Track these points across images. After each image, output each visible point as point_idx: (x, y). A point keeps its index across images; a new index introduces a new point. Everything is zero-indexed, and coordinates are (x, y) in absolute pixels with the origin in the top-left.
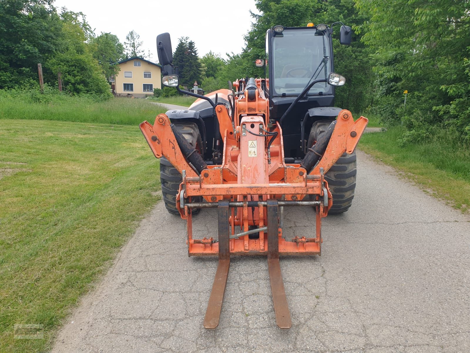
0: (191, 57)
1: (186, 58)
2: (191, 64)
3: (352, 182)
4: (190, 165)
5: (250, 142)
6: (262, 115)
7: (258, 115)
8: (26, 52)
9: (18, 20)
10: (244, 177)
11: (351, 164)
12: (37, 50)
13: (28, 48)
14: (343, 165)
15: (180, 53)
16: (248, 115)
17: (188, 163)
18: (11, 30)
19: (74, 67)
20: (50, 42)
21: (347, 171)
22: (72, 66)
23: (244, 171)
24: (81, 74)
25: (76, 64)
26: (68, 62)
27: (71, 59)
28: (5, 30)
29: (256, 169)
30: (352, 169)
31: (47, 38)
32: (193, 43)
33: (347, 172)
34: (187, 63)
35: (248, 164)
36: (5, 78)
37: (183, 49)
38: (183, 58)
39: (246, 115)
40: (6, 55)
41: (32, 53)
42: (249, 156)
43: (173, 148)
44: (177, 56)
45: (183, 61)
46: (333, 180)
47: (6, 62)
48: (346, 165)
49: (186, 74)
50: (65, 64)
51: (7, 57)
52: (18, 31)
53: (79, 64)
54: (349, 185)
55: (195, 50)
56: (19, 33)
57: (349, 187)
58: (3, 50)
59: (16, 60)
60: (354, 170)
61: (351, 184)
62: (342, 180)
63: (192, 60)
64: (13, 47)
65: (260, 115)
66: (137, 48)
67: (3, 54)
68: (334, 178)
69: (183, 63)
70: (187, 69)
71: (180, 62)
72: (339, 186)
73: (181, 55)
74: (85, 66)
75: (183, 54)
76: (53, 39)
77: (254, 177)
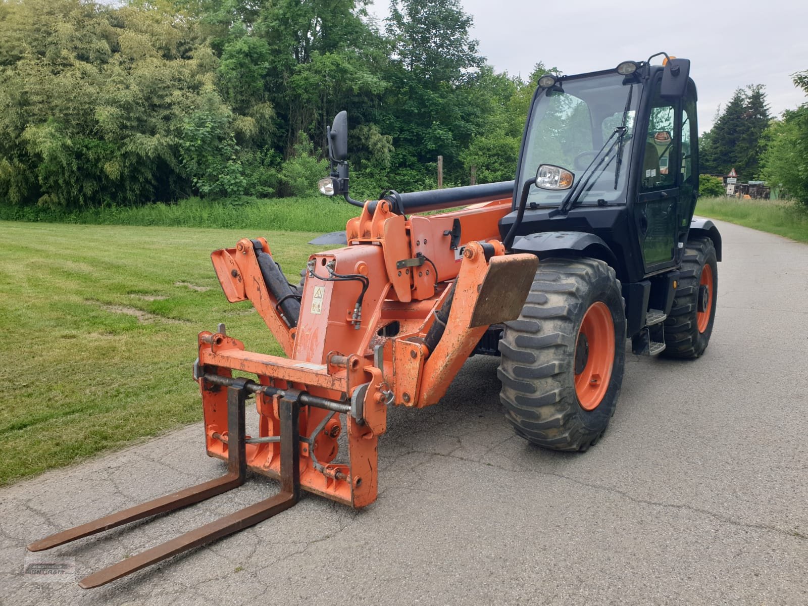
0: (753, 123)
1: (744, 125)
2: (753, 136)
3: (548, 388)
4: (281, 318)
5: (317, 288)
6: (379, 244)
7: (373, 243)
8: (437, 139)
9: (432, 96)
10: (300, 346)
11: (546, 351)
12: (450, 135)
13: (438, 133)
14: (528, 351)
15: (732, 117)
16: (362, 243)
17: (278, 314)
18: (423, 110)
19: (496, 157)
20: (471, 122)
21: (536, 364)
22: (494, 155)
23: (301, 337)
24: (505, 168)
25: (500, 152)
26: (489, 150)
27: (494, 145)
28: (416, 111)
29: (315, 336)
30: (548, 362)
31: (466, 118)
32: (762, 95)
33: (535, 366)
34: (744, 136)
35: (307, 325)
36: (409, 178)
37: (737, 109)
38: (737, 126)
39: (358, 243)
40: (414, 147)
41: (443, 140)
42: (312, 312)
43: (259, 289)
44: (726, 123)
45: (735, 131)
46: (510, 378)
47: (414, 156)
48: (535, 353)
49: (740, 155)
50: (484, 154)
51: (416, 148)
52: (432, 110)
53: (504, 151)
54: (543, 394)
55: (765, 108)
56: (432, 113)
57: (542, 398)
58: (412, 139)
59: (425, 151)
60: (550, 363)
61: (547, 392)
62: (527, 381)
63: (755, 127)
64: (423, 133)
65: (376, 243)
66: (656, 115)
67: (412, 145)
68: (513, 375)
69: (736, 135)
70: (744, 145)
71: (729, 134)
72: (523, 393)
73: (733, 120)
74: (512, 155)
75: (739, 117)
76: (478, 117)
77: (311, 349)
